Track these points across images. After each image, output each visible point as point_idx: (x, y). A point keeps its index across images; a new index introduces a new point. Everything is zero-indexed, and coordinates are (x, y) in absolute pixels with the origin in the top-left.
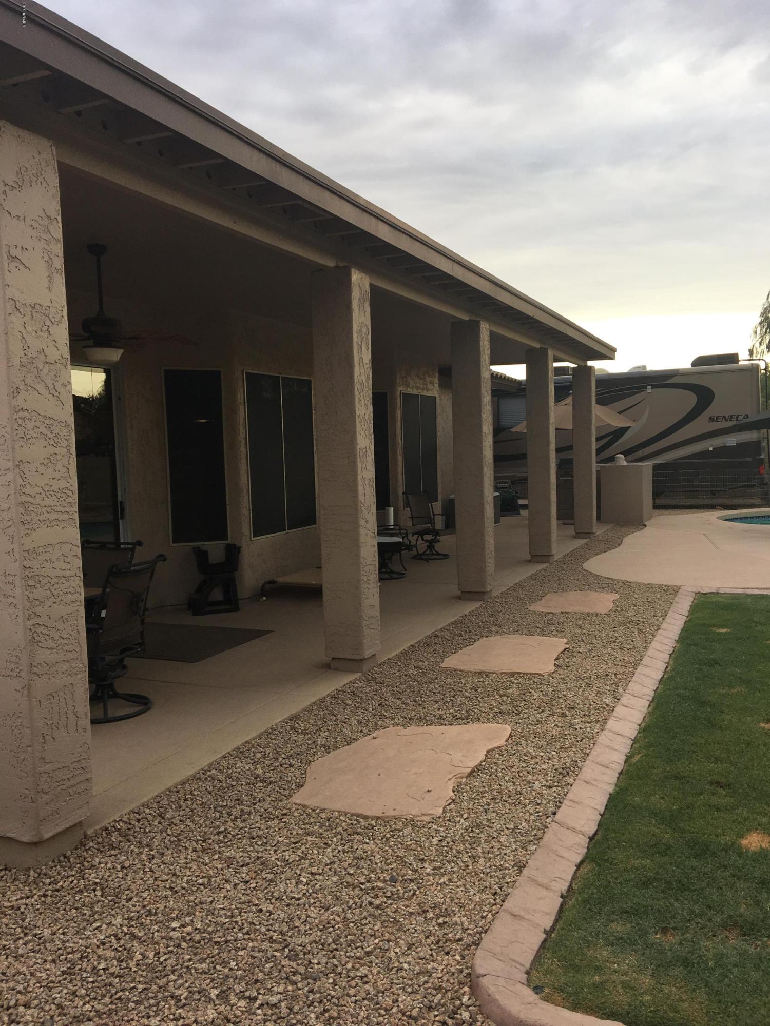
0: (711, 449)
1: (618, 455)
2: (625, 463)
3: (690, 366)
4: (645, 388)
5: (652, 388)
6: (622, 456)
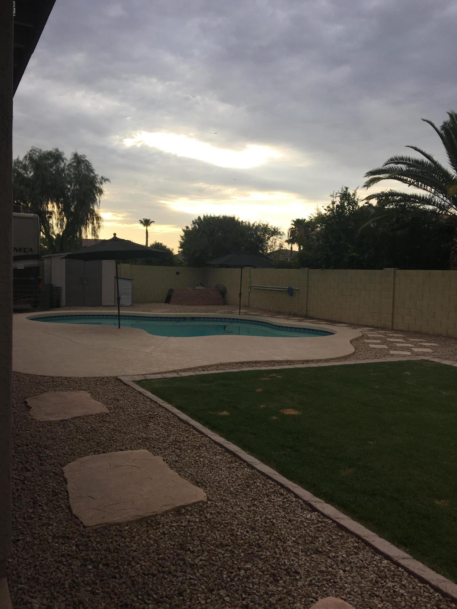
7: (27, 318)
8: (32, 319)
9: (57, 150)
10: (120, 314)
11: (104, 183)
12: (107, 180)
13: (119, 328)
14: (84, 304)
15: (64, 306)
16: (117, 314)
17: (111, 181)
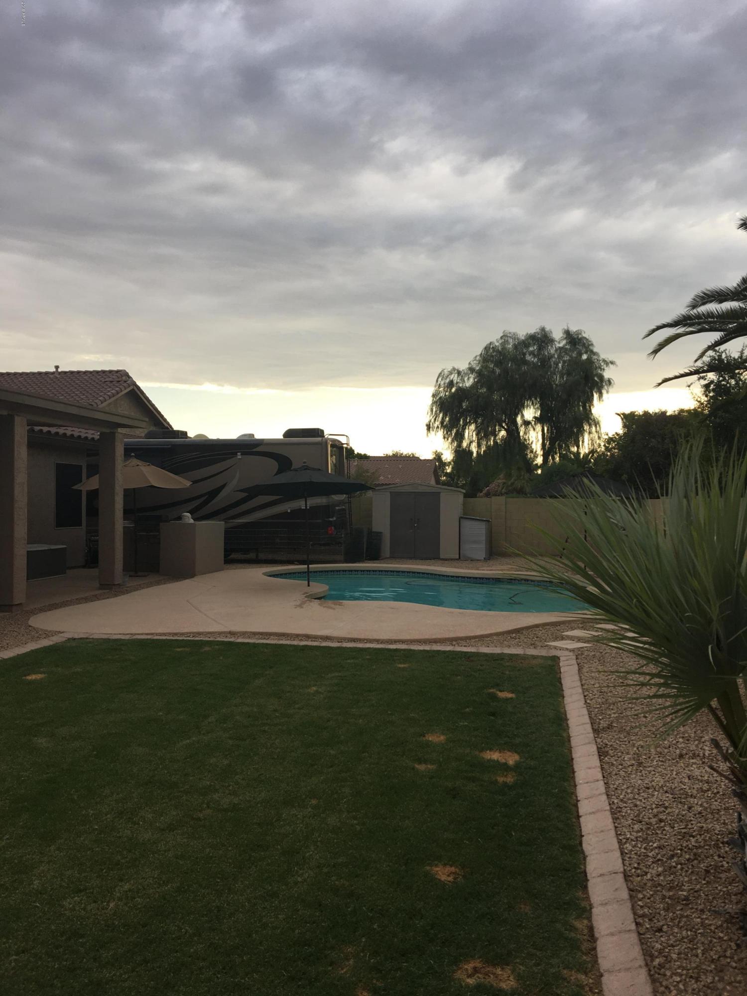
0: (289, 511)
1: (185, 514)
2: (192, 521)
3: (282, 437)
4: (236, 454)
5: (241, 455)
6: (188, 514)
7: (265, 574)
8: (270, 576)
9: (543, 329)
10: (310, 570)
11: (606, 369)
12: (612, 363)
13: (309, 586)
14: (414, 556)
15: (388, 558)
16: (306, 570)
17: (617, 363)
